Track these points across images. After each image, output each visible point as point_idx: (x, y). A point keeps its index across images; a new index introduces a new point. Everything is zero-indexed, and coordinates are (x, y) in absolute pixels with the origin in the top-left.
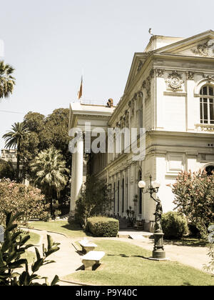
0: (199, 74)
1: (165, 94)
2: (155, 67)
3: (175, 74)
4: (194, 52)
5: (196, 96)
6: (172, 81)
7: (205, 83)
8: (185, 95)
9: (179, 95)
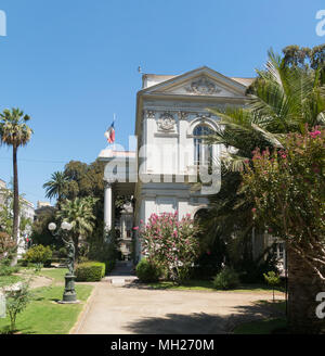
0: (193, 113)
1: (156, 135)
2: (145, 107)
3: (166, 115)
4: (188, 90)
5: (189, 137)
6: (163, 122)
7: (198, 123)
8: (178, 136)
9: (171, 137)
